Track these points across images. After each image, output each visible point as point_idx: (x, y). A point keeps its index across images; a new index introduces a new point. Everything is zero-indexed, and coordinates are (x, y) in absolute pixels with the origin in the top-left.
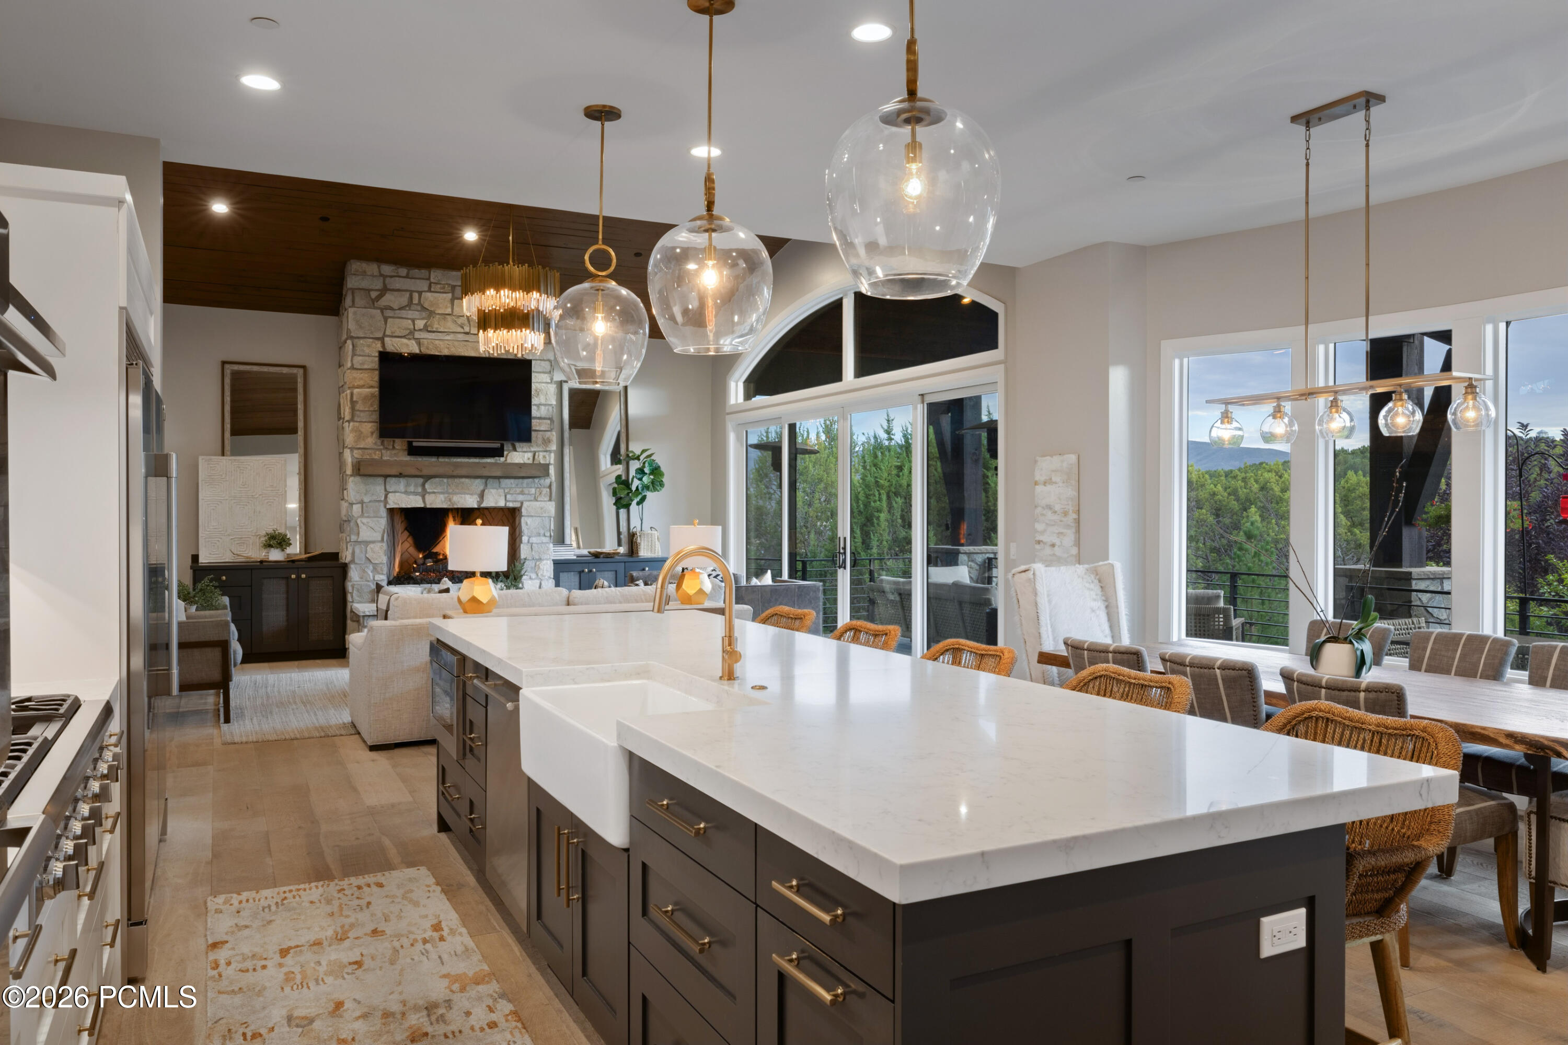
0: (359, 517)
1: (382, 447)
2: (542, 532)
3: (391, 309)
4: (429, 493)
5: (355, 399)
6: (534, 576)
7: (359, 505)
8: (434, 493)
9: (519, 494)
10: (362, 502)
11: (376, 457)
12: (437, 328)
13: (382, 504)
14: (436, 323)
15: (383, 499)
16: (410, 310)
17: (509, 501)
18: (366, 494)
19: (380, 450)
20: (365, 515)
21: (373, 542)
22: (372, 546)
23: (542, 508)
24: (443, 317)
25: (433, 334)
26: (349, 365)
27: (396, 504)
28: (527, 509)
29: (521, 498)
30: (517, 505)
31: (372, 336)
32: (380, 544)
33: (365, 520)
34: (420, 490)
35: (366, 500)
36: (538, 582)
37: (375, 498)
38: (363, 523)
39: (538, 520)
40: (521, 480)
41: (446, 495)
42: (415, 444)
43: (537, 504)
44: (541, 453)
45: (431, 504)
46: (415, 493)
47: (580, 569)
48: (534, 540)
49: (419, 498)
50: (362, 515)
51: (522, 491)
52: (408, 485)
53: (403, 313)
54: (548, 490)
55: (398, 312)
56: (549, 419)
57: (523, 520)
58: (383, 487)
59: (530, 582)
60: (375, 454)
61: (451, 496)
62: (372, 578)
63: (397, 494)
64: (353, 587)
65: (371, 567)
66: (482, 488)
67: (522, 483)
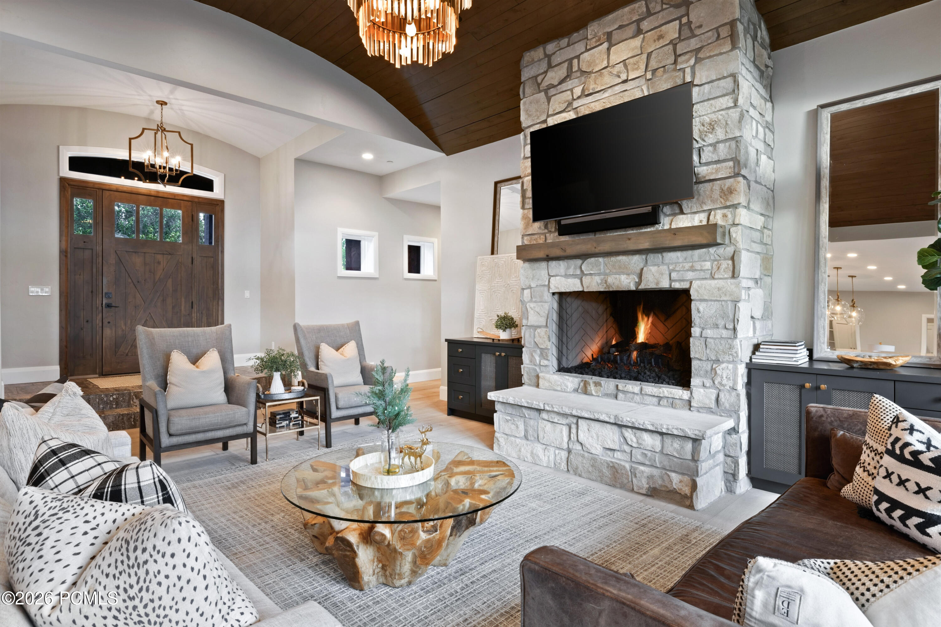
0: (528, 302)
1: (546, 231)
2: (721, 323)
3: (554, 86)
4: (587, 275)
5: (525, 188)
6: (708, 383)
7: (529, 291)
8: (591, 274)
9: (688, 270)
10: (530, 287)
11: (541, 242)
12: (593, 89)
13: (546, 289)
14: (592, 82)
15: (547, 283)
16: (570, 80)
17: (675, 281)
18: (532, 279)
19: (545, 234)
20: (534, 300)
21: (539, 327)
22: (539, 330)
23: (719, 289)
24: (599, 73)
25: (590, 97)
26: (522, 155)
27: (557, 288)
28: (697, 291)
29: (690, 275)
30: (685, 285)
31: (538, 121)
32: (544, 329)
33: (532, 305)
34: (578, 272)
35: (533, 285)
36: (714, 392)
37: (540, 283)
38: (531, 308)
39: (716, 305)
40: (690, 252)
41: (602, 277)
42: (563, 222)
43: (713, 282)
44: (718, 211)
45: (587, 287)
46: (574, 276)
47: (801, 383)
48: (709, 333)
49: (577, 281)
50: (531, 301)
51: (692, 266)
52: (568, 268)
53: (564, 86)
54: (730, 262)
55: (559, 87)
56: (732, 159)
57: (693, 305)
58: (547, 271)
59: (702, 390)
60: (540, 238)
61: (606, 277)
62: (538, 362)
63: (558, 278)
64: (524, 368)
65: (538, 351)
66: (641, 265)
67: (692, 256)
